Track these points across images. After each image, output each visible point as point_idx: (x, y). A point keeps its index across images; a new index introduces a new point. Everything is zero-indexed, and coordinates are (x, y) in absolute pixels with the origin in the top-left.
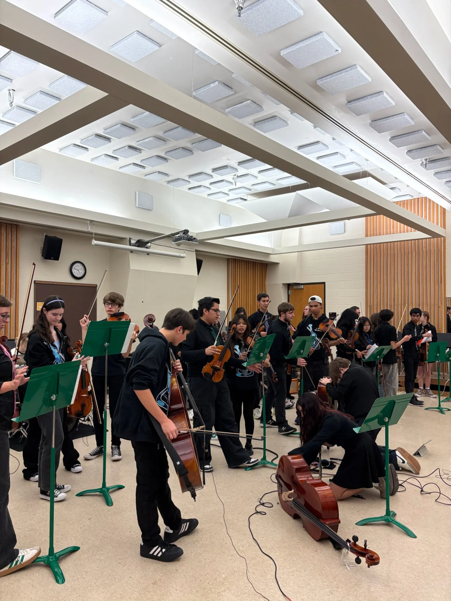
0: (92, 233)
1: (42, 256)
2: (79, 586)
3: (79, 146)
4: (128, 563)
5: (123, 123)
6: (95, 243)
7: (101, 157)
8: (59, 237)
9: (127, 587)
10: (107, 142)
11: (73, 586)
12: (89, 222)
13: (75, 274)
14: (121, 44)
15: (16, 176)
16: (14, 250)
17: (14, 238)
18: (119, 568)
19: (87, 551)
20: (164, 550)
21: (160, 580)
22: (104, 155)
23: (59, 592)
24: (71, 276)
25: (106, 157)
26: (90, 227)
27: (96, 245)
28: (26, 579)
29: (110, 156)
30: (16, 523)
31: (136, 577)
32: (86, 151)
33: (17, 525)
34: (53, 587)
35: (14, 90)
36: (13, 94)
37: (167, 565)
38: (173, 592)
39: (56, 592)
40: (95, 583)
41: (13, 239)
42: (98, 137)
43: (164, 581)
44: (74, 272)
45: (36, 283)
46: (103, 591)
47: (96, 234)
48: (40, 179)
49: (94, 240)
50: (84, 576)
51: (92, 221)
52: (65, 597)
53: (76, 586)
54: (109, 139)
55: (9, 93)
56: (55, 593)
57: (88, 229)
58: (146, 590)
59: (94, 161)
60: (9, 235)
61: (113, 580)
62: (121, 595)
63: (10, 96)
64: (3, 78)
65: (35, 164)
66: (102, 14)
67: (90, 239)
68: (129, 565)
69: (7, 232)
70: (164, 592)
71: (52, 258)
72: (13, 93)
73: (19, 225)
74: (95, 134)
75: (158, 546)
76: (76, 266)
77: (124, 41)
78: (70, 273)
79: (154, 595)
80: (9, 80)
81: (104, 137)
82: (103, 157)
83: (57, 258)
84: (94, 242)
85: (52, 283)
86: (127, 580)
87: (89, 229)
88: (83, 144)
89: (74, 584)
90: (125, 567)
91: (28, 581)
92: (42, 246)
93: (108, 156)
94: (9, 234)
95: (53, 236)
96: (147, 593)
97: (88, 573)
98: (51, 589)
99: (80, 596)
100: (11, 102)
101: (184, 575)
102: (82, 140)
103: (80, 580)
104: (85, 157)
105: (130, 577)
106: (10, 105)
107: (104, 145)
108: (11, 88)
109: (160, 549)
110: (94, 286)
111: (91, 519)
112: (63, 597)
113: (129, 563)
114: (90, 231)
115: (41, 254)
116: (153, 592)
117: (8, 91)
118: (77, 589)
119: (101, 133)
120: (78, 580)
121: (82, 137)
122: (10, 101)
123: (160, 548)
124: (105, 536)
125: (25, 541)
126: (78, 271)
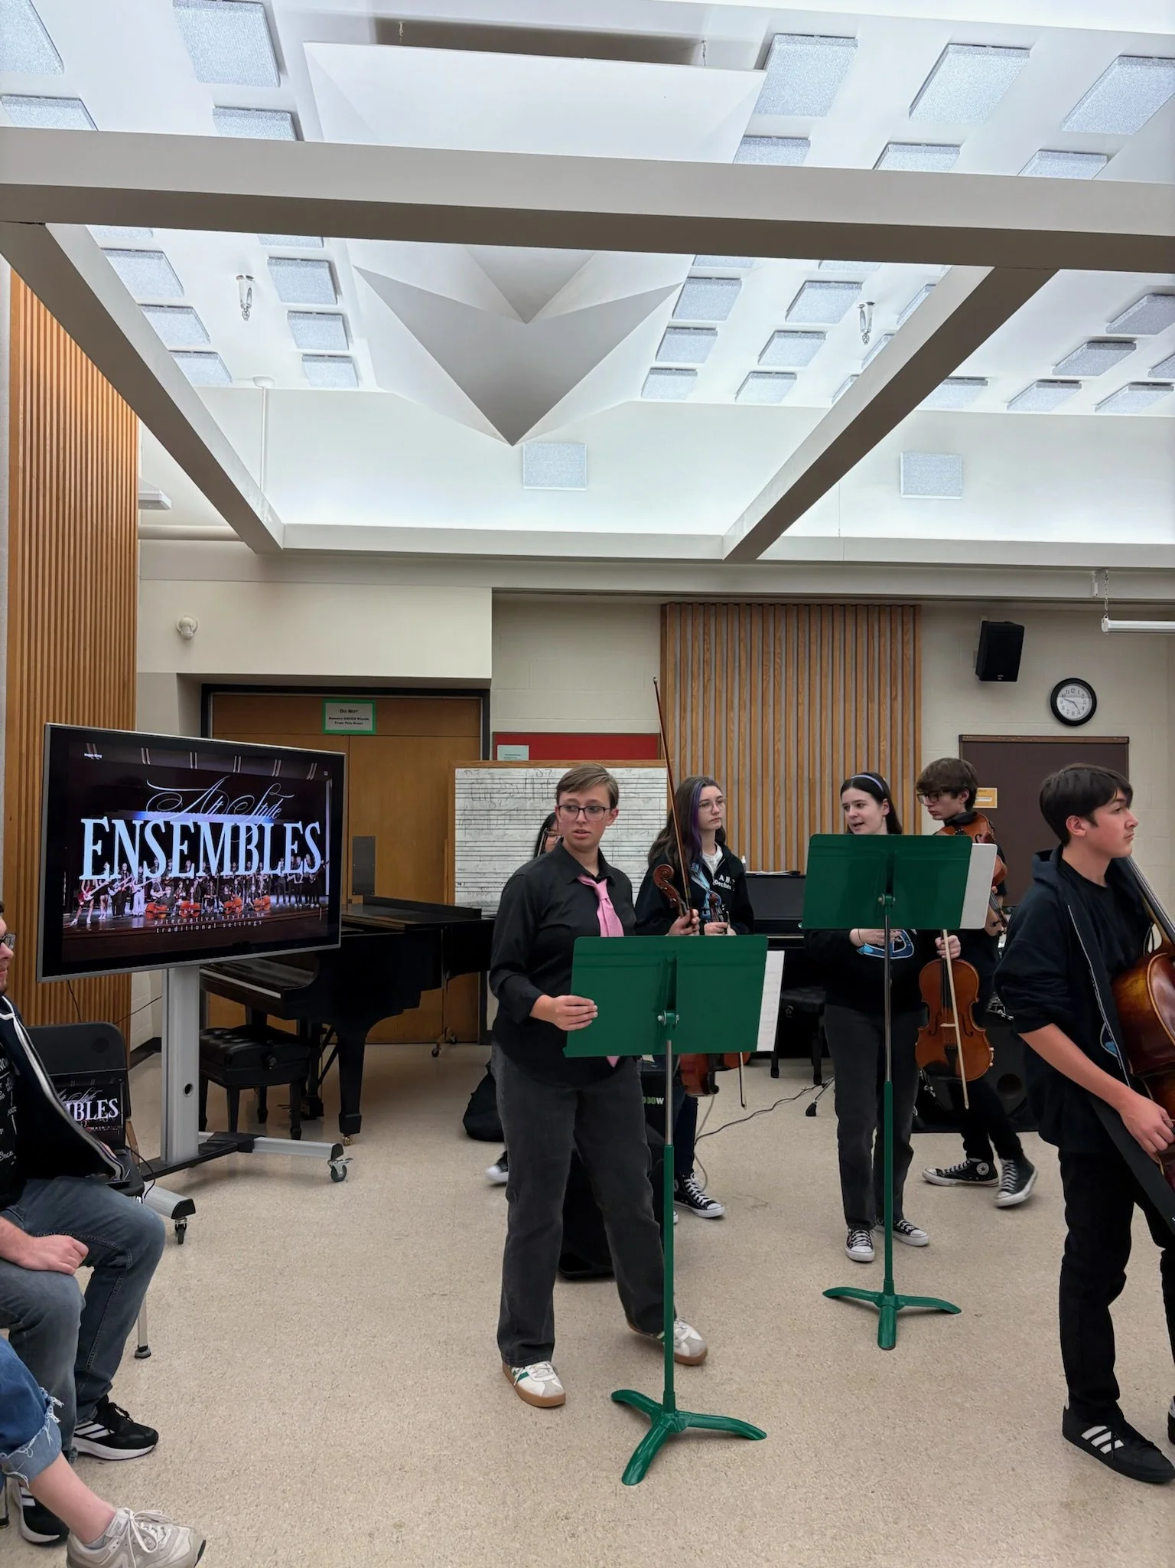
0: (1102, 602)
1: (977, 673)
2: (889, 1441)
3: (1055, 381)
4: (1023, 1439)
5: (1155, 291)
6: (1109, 627)
7: (1120, 395)
8: (1016, 622)
9: (994, 1486)
10: (1125, 352)
11: (878, 1435)
12: (1093, 572)
13: (1063, 713)
14: (1086, 105)
15: (905, 494)
16: (909, 668)
17: (910, 636)
18: (996, 1439)
19: (940, 1378)
20: (1119, 1444)
21: (1084, 1504)
22: (1127, 387)
23: (844, 1436)
24: (1056, 720)
25: (1132, 389)
26: (1096, 585)
27: (1112, 632)
28: (793, 1386)
29: (1147, 384)
30: (821, 1274)
31: (1025, 1474)
32: (1075, 390)
33: (821, 1277)
34: (836, 1420)
35: (871, 304)
36: (870, 313)
37: (1119, 1481)
38: (1105, 1544)
39: (840, 1433)
40: (926, 1449)
41: (905, 639)
42: (1096, 345)
43: (1093, 1510)
44: (1063, 708)
45: (964, 740)
46: (936, 1471)
47: (1112, 602)
48: (961, 487)
49: (1107, 619)
50: (910, 1426)
51: (1100, 570)
52: (851, 1450)
53: (883, 1439)
54: (1128, 343)
55: (862, 312)
56: (835, 1433)
57: (1092, 589)
58: (1036, 1508)
59: (1103, 408)
60: (897, 632)
61: (971, 1458)
62: (972, 1495)
63: (862, 320)
64: (841, 284)
65: (948, 454)
66: (1014, 59)
67: (1098, 616)
68: (1024, 1443)
69: (893, 624)
70: (1079, 1532)
71: (1000, 676)
72: (869, 310)
73: (919, 605)
74: (1088, 340)
75: (1104, 1428)
76: (1068, 692)
77: (1090, 96)
78: (1052, 713)
79: (1050, 1528)
80: (855, 286)
81: (1114, 342)
82: (1127, 391)
83: (1011, 675)
84: (1109, 624)
85: (1004, 739)
86: (1001, 1472)
87: (1096, 591)
88: (1061, 374)
89: (881, 1433)
90: (1011, 1444)
91: (795, 1389)
92: (977, 649)
93: (1140, 386)
94: (897, 628)
95: (1003, 621)
96: (1036, 1517)
97: (921, 1424)
98: (832, 1424)
99: (882, 1460)
100: (866, 331)
101: (1157, 1520)
102: (1057, 365)
103: (897, 1430)
104: (1077, 404)
105: (1013, 1469)
106: (864, 340)
107: (1118, 360)
108: (864, 302)
109: (1108, 1436)
110: (1120, 741)
111: (981, 1316)
112: (848, 1448)
113: (1026, 1438)
114: (1098, 596)
115: (975, 670)
116: (1053, 1521)
117: (859, 310)
118: (883, 1443)
119: (1102, 333)
120: (894, 1428)
121: (1057, 358)
122: (863, 331)
123: (1110, 1433)
124: (997, 1364)
125: (824, 1313)
126: (1073, 704)
